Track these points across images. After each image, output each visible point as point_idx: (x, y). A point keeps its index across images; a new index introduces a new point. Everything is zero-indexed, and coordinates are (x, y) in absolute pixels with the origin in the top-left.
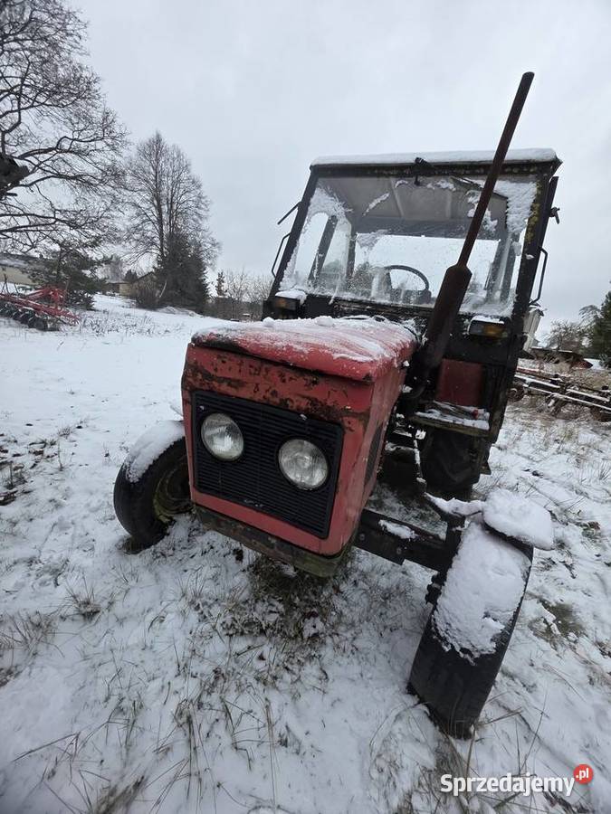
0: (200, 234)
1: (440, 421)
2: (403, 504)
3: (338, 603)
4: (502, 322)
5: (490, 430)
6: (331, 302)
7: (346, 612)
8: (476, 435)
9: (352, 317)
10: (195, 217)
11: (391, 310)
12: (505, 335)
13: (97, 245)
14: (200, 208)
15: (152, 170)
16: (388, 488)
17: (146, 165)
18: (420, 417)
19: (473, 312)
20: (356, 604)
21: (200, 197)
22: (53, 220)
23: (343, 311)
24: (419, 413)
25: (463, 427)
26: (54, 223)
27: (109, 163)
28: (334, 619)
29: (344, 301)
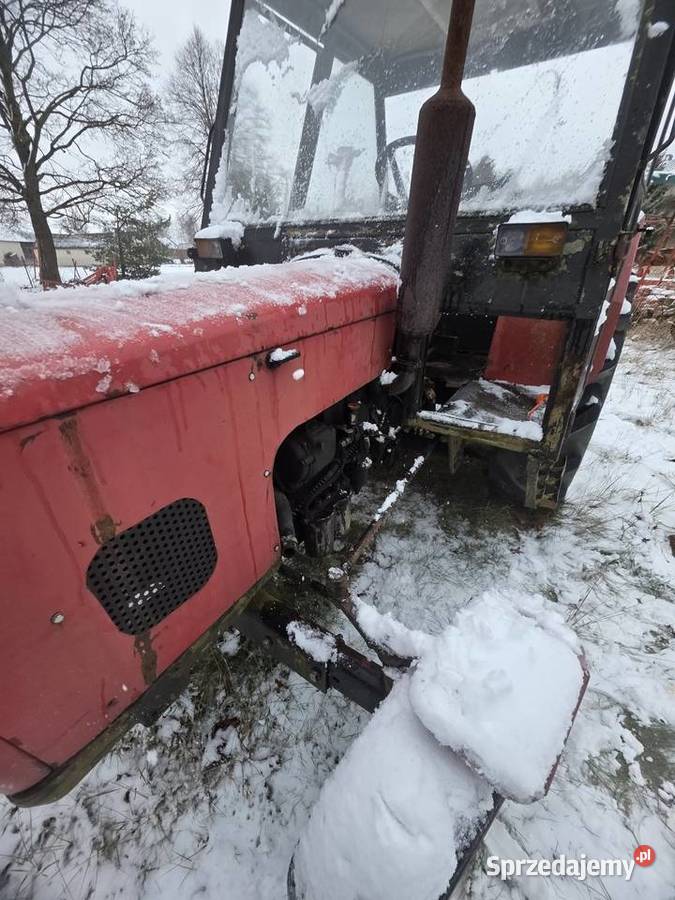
0: (265, 164)
1: (456, 425)
2: (443, 528)
3: (275, 705)
4: (568, 219)
5: (544, 440)
6: (276, 233)
7: (281, 720)
8: (519, 449)
9: (307, 254)
10: (257, 141)
11: (365, 230)
12: (576, 246)
13: (153, 204)
14: (260, 126)
15: (198, 88)
16: (432, 500)
17: (190, 81)
18: (425, 420)
19: (510, 206)
20: (303, 708)
21: (258, 110)
22: (98, 185)
23: (295, 246)
24: (424, 414)
25: (495, 435)
26: (102, 188)
27: (140, 91)
28: (260, 730)
29: (295, 226)
